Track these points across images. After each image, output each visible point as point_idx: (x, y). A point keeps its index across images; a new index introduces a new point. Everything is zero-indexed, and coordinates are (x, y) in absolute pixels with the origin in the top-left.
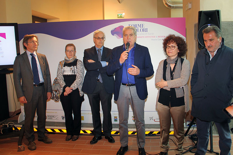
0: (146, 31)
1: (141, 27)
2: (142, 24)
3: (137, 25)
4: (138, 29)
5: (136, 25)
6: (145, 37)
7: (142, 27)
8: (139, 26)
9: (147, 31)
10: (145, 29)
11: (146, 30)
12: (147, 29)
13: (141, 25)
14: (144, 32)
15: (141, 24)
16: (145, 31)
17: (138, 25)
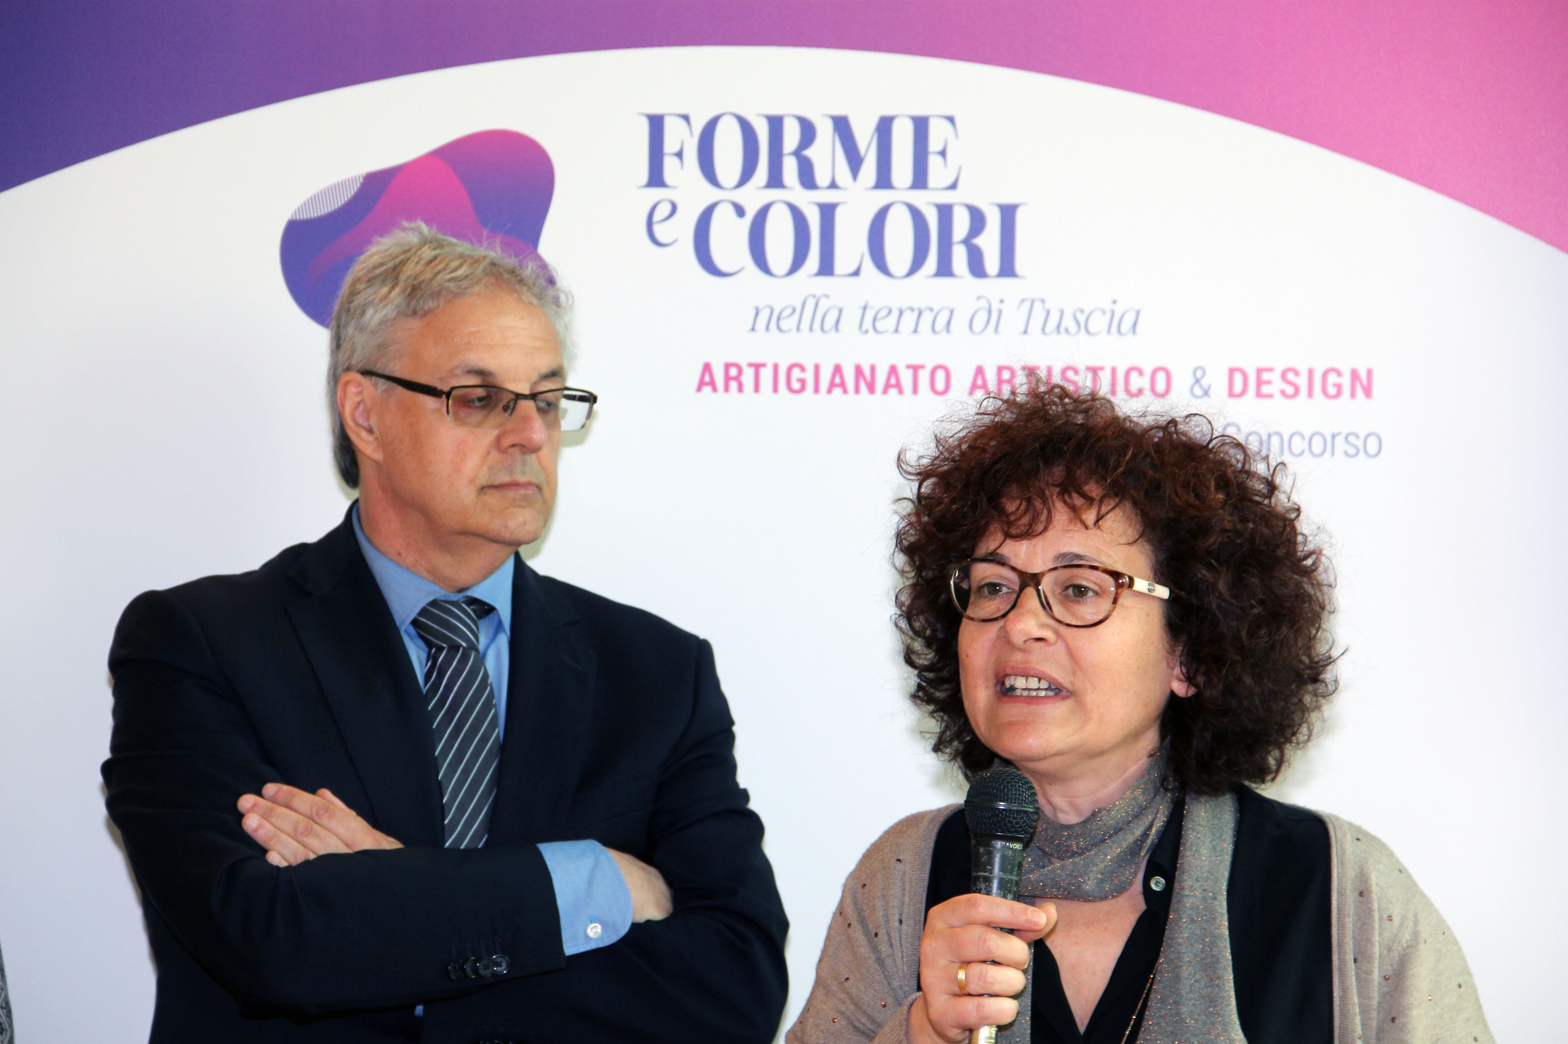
0: (992, 263)
1: (884, 181)
2: (921, 125)
3: (808, 132)
4: (828, 212)
5: (791, 136)
7: (920, 180)
8: (855, 162)
9: (1007, 269)
10: (977, 220)
11: (989, 243)
12: (1008, 213)
13: (885, 126)
14: (945, 269)
15: (903, 111)
17: (825, 131)
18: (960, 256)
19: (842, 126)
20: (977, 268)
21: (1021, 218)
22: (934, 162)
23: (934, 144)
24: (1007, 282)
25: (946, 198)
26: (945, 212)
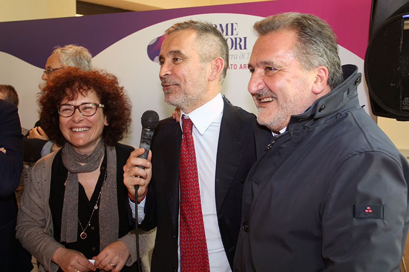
0: (243, 47)
1: (227, 34)
2: (232, 24)
6: (239, 66)
7: (232, 34)
8: (223, 31)
9: (245, 48)
10: (241, 40)
11: (242, 44)
12: (245, 38)
13: (227, 25)
14: (236, 49)
15: (229, 23)
16: (240, 46)
18: (238, 46)
19: (221, 25)
20: (241, 48)
21: (247, 39)
22: (234, 30)
23: (234, 28)
24: (245, 50)
25: (236, 37)
26: (236, 39)
